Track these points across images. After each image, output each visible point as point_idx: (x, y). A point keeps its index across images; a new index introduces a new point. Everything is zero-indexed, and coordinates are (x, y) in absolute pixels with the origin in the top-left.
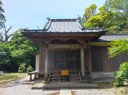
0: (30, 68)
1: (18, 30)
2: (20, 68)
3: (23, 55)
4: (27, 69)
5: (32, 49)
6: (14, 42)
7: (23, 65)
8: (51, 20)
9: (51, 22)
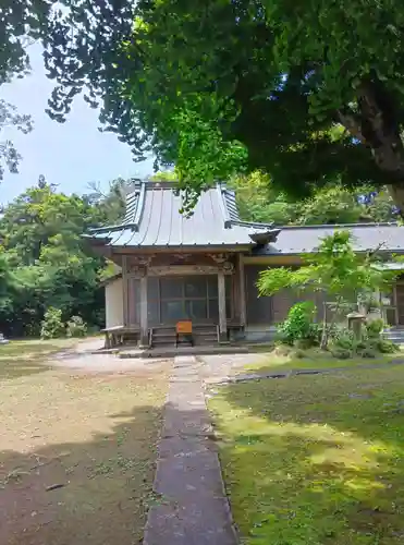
0: (77, 324)
1: (24, 196)
2: (45, 324)
3: (48, 281)
4: (66, 326)
5: (79, 262)
6: (13, 236)
7: (54, 315)
8: (143, 185)
9: (146, 190)
